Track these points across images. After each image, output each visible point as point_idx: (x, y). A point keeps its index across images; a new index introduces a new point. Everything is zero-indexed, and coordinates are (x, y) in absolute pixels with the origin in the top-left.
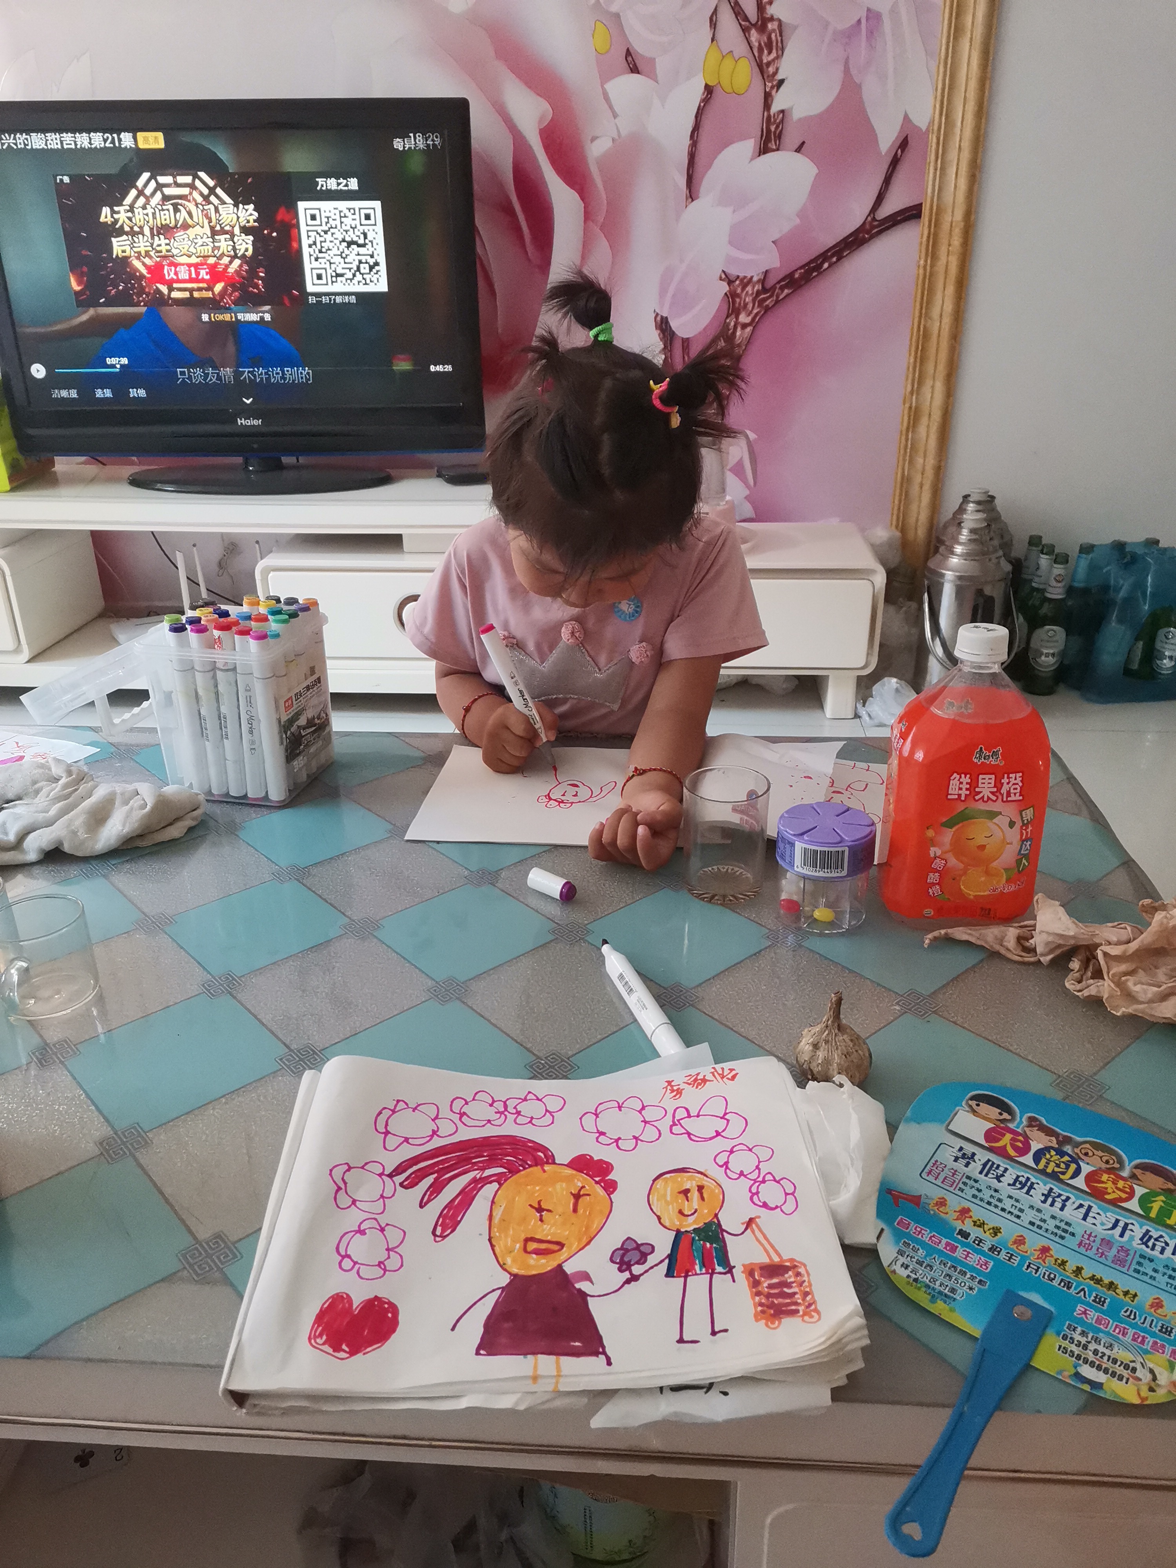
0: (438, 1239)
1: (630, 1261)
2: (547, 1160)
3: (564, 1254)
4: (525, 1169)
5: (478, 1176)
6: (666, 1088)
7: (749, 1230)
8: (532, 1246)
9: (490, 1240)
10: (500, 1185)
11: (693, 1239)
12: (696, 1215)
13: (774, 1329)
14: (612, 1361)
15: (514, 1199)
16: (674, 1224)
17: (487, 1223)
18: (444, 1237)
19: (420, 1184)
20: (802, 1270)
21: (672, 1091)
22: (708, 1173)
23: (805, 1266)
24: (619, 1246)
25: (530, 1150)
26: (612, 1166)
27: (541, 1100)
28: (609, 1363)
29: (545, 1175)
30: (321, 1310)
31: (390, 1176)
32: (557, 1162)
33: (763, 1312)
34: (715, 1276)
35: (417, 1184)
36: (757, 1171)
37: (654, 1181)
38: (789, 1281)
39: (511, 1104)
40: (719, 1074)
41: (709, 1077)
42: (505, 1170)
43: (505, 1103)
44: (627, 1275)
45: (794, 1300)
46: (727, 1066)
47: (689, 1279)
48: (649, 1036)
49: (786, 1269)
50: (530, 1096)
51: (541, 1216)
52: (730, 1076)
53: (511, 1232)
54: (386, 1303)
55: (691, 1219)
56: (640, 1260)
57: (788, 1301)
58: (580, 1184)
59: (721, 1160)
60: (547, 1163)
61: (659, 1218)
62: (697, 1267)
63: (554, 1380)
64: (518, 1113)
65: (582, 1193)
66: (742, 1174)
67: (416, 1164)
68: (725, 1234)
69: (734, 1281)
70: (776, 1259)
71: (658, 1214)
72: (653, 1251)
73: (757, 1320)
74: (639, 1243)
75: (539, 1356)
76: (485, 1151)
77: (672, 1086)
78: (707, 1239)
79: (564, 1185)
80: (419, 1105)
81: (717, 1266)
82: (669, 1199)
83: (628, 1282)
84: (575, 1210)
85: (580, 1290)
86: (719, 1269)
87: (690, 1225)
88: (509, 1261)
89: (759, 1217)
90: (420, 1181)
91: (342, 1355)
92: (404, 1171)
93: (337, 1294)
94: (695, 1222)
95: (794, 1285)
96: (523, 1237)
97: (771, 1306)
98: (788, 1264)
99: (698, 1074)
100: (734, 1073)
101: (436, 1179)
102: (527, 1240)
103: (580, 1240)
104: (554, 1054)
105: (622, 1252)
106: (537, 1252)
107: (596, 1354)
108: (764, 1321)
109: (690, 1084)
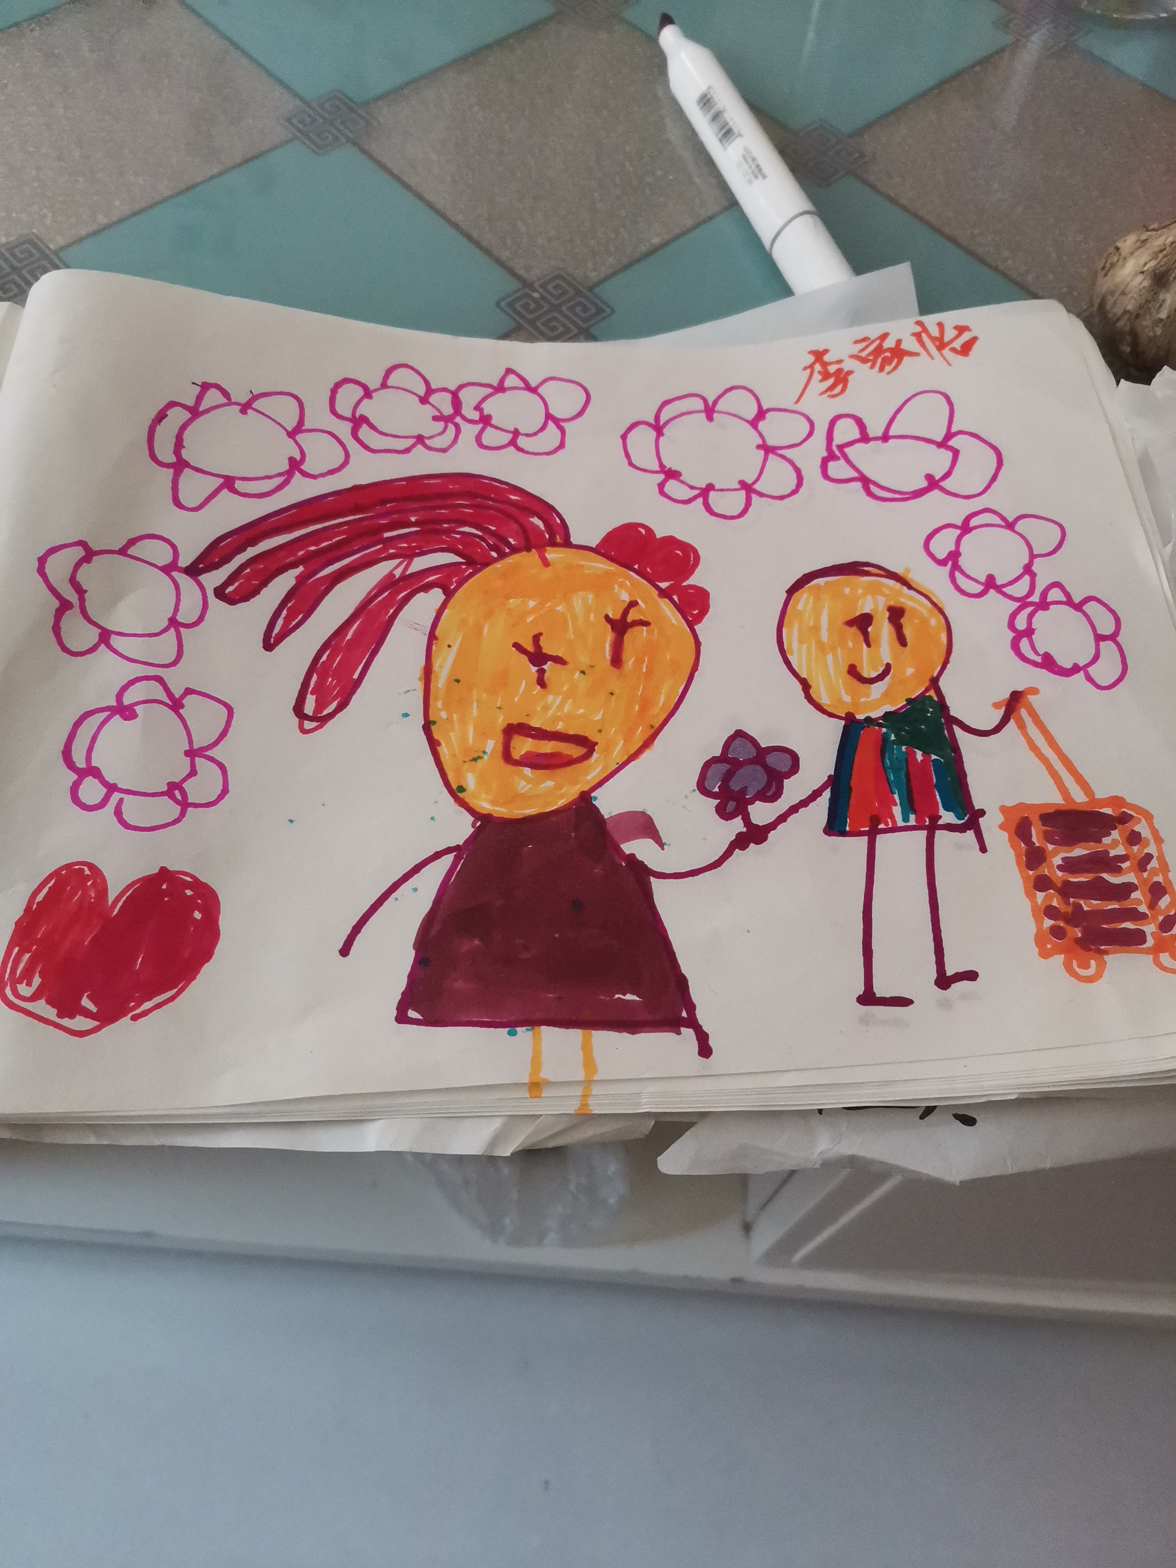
0: (308, 725)
1: (744, 791)
2: (553, 536)
3: (594, 768)
4: (502, 556)
5: (398, 573)
6: (811, 366)
7: (1012, 724)
8: (523, 746)
9: (427, 728)
10: (449, 594)
11: (885, 739)
12: (887, 679)
13: (1090, 980)
14: (711, 1042)
15: (479, 630)
16: (840, 701)
17: (420, 686)
18: (322, 720)
19: (264, 591)
20: (1142, 828)
21: (826, 376)
22: (914, 577)
23: (1149, 817)
24: (718, 753)
25: (513, 510)
26: (695, 551)
27: (534, 390)
28: (705, 1050)
29: (547, 573)
30: (28, 909)
31: (194, 571)
32: (574, 540)
33: (1056, 932)
34: (938, 833)
35: (255, 592)
36: (1027, 579)
37: (792, 591)
38: (1113, 853)
39: (469, 397)
40: (933, 339)
41: (911, 344)
42: (458, 559)
43: (455, 395)
44: (737, 825)
45: (1127, 904)
46: (951, 318)
47: (880, 839)
48: (767, 242)
49: (1105, 824)
50: (511, 381)
51: (542, 672)
52: (957, 344)
53: (475, 712)
54: (189, 886)
55: (877, 690)
56: (768, 786)
57: (1114, 906)
58: (625, 597)
59: (943, 545)
60: (553, 544)
61: (806, 686)
62: (897, 811)
63: (578, 1091)
64: (486, 420)
65: (630, 619)
66: (990, 583)
67: (253, 542)
68: (957, 730)
69: (983, 849)
70: (1079, 797)
71: (804, 675)
72: (795, 768)
73: (1045, 954)
74: (763, 745)
75: (544, 1028)
76: (414, 511)
77: (825, 365)
78: (916, 740)
79: (591, 597)
80: (255, 398)
81: (942, 811)
82: (825, 636)
83: (740, 842)
84: (617, 661)
85: (631, 859)
86: (948, 817)
87: (878, 704)
88: (471, 781)
89: (1034, 691)
90: (265, 583)
91: (80, 1023)
92: (226, 559)
93: (68, 867)
94: (886, 694)
95: (1125, 865)
96: (501, 721)
97: (1076, 917)
98: (1108, 811)
99: (884, 336)
100: (966, 336)
101: (301, 580)
102: (512, 730)
103: (628, 736)
104: (559, 277)
105: (725, 767)
106: (536, 762)
107: (674, 1024)
108: (1059, 959)
109: (864, 360)
